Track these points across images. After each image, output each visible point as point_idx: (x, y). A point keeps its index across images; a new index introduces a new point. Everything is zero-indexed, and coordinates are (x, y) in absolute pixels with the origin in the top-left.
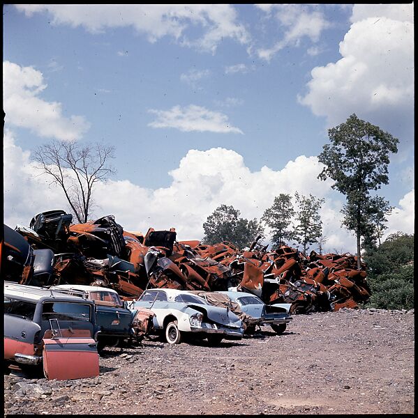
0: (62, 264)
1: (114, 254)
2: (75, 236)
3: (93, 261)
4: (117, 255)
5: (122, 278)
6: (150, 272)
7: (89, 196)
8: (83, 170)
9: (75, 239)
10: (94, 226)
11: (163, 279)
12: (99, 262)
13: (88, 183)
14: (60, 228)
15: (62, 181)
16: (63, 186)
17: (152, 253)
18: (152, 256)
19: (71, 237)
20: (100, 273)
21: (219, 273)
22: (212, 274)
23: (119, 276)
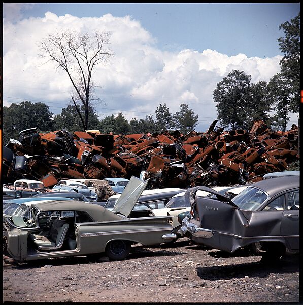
0: (32, 162)
1: (67, 153)
2: (45, 142)
3: (55, 158)
4: (69, 153)
5: (70, 168)
6: (85, 165)
8: (84, 55)
9: (45, 144)
10: (56, 136)
11: (91, 169)
12: (58, 158)
13: (89, 67)
14: (32, 141)
15: (66, 66)
16: (67, 71)
17: (85, 154)
18: (84, 156)
19: (42, 143)
20: (56, 166)
21: (135, 163)
22: (129, 164)
23: (69, 167)
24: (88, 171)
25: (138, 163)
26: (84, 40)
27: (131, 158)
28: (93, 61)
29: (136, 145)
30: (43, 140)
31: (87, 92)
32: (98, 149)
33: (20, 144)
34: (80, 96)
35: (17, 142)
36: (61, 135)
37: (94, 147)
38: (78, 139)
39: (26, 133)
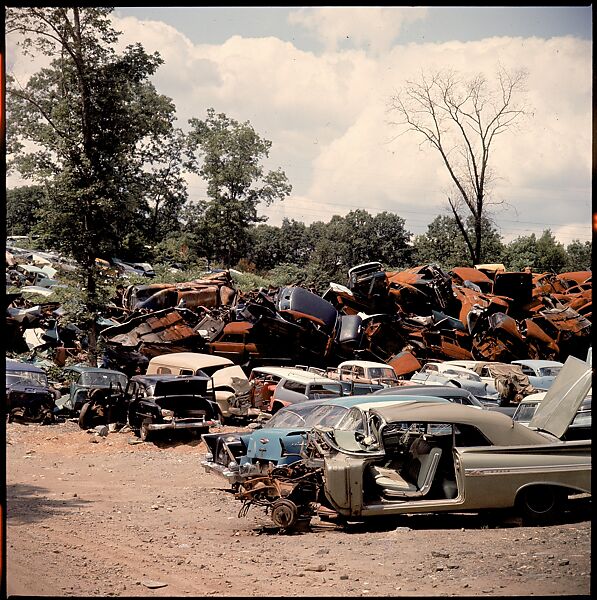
0: (372, 328)
1: (439, 309)
2: (396, 288)
3: (415, 319)
4: (444, 311)
5: (446, 340)
6: (473, 333)
7: (484, 163)
9: (397, 292)
10: (417, 276)
11: (487, 341)
12: (421, 319)
13: (483, 140)
14: (372, 287)
15: (439, 141)
16: (440, 149)
17: (474, 312)
18: (473, 316)
19: (392, 290)
20: (419, 334)
21: (576, 330)
22: (564, 332)
23: (442, 337)
24: (481, 345)
25: (583, 330)
26: (475, 88)
27: (567, 319)
28: (493, 127)
29: (579, 294)
30: (393, 285)
31: (480, 190)
32: (502, 303)
33: (350, 293)
34: (466, 198)
35: (343, 289)
36: (428, 275)
37: (493, 299)
38: (461, 282)
39: (360, 272)
